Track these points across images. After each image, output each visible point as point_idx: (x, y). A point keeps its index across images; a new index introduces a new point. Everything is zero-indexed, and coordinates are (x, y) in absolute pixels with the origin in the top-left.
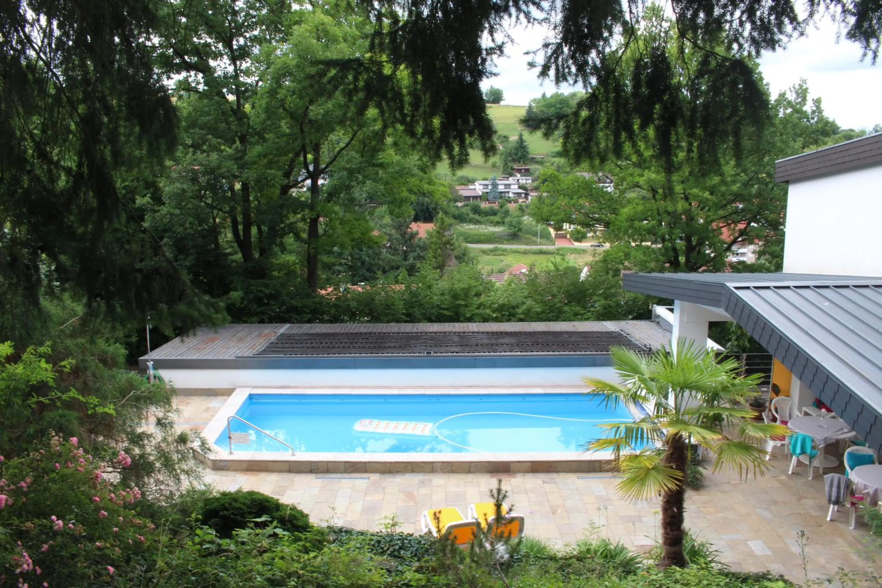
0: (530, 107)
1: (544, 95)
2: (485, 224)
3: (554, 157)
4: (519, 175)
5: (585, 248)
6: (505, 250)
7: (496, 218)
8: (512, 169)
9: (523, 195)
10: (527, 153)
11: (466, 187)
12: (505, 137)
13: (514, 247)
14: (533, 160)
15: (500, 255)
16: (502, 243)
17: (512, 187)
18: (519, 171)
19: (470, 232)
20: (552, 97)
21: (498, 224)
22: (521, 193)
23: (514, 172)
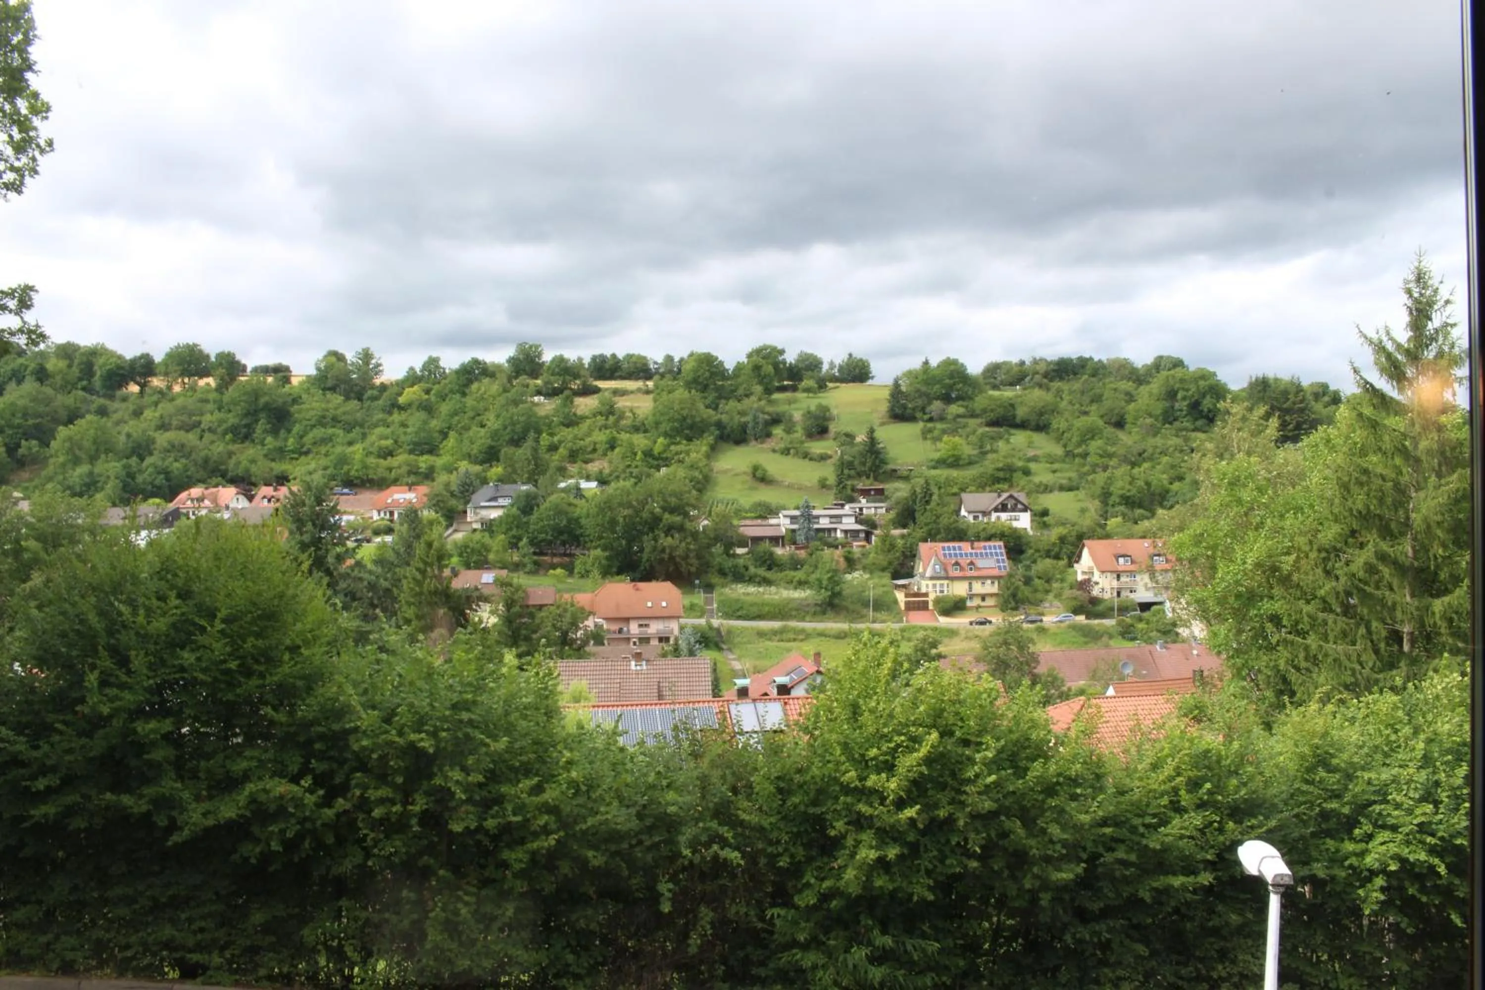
0: (896, 385)
1: (926, 363)
2: (776, 585)
3: (934, 468)
4: (864, 501)
5: (955, 627)
6: (803, 631)
7: (799, 575)
8: (853, 490)
9: (862, 535)
10: (884, 462)
11: (764, 523)
12: (847, 435)
13: (820, 626)
14: (894, 475)
15: (789, 641)
16: (803, 620)
17: (844, 520)
18: (865, 493)
19: (748, 598)
20: (938, 366)
21: (801, 584)
22: (858, 531)
23: (856, 495)
